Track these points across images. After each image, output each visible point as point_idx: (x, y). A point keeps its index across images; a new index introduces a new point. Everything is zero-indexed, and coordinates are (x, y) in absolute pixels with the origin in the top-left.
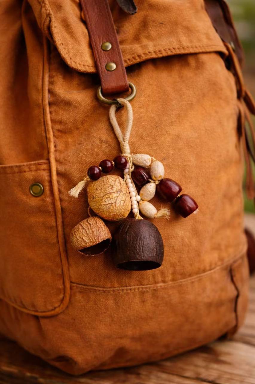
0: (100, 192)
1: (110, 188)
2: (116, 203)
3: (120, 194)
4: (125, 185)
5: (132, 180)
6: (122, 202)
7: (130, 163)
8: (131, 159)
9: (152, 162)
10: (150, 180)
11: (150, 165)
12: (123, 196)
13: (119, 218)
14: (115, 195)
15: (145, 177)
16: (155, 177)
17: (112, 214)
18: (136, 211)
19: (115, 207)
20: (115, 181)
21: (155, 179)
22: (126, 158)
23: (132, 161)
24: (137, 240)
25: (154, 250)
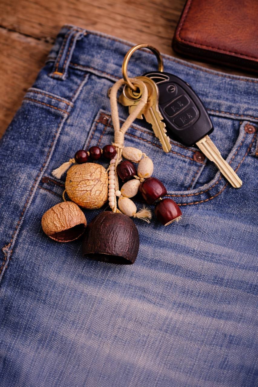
0: (78, 176)
1: (89, 174)
2: (91, 191)
3: (97, 183)
4: (106, 175)
5: (116, 173)
6: (98, 192)
7: (118, 155)
8: (122, 150)
9: (143, 157)
10: (135, 176)
11: (139, 161)
12: (101, 186)
13: (92, 207)
14: (92, 183)
15: (130, 172)
16: (141, 175)
17: (85, 201)
18: (113, 203)
19: (89, 195)
20: (97, 169)
21: (141, 176)
22: (116, 149)
23: (121, 153)
24: (111, 233)
25: (127, 246)
